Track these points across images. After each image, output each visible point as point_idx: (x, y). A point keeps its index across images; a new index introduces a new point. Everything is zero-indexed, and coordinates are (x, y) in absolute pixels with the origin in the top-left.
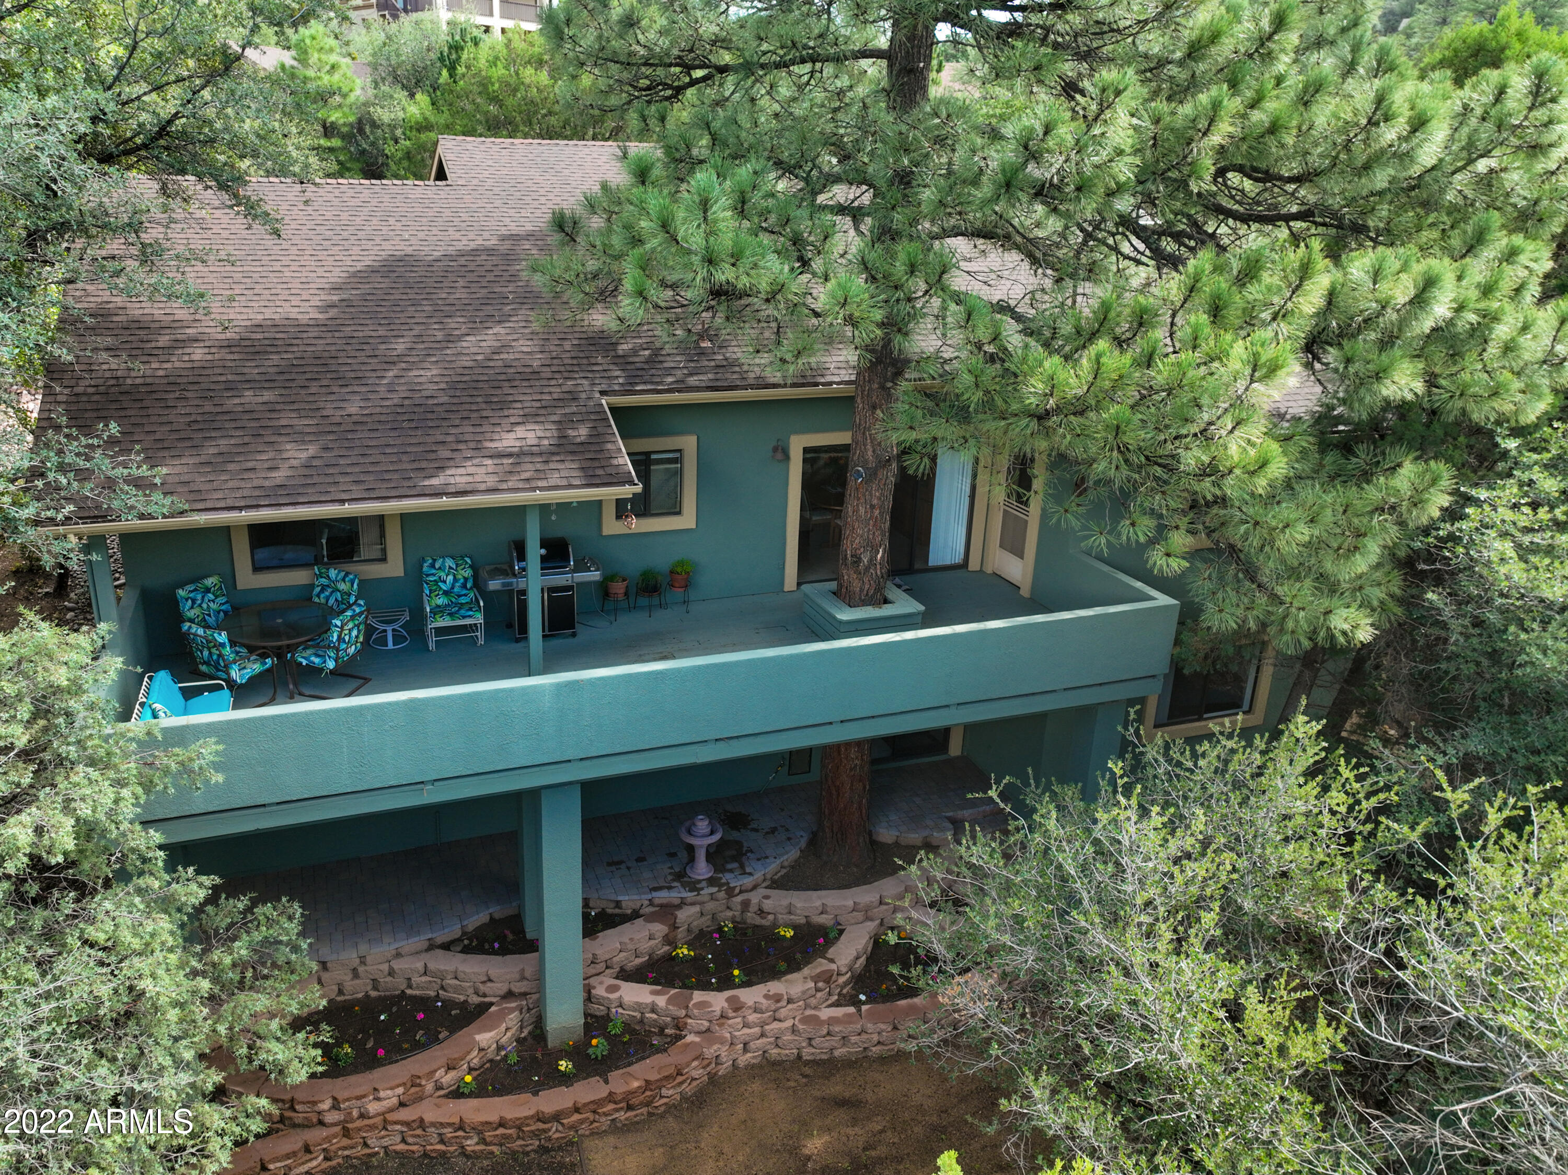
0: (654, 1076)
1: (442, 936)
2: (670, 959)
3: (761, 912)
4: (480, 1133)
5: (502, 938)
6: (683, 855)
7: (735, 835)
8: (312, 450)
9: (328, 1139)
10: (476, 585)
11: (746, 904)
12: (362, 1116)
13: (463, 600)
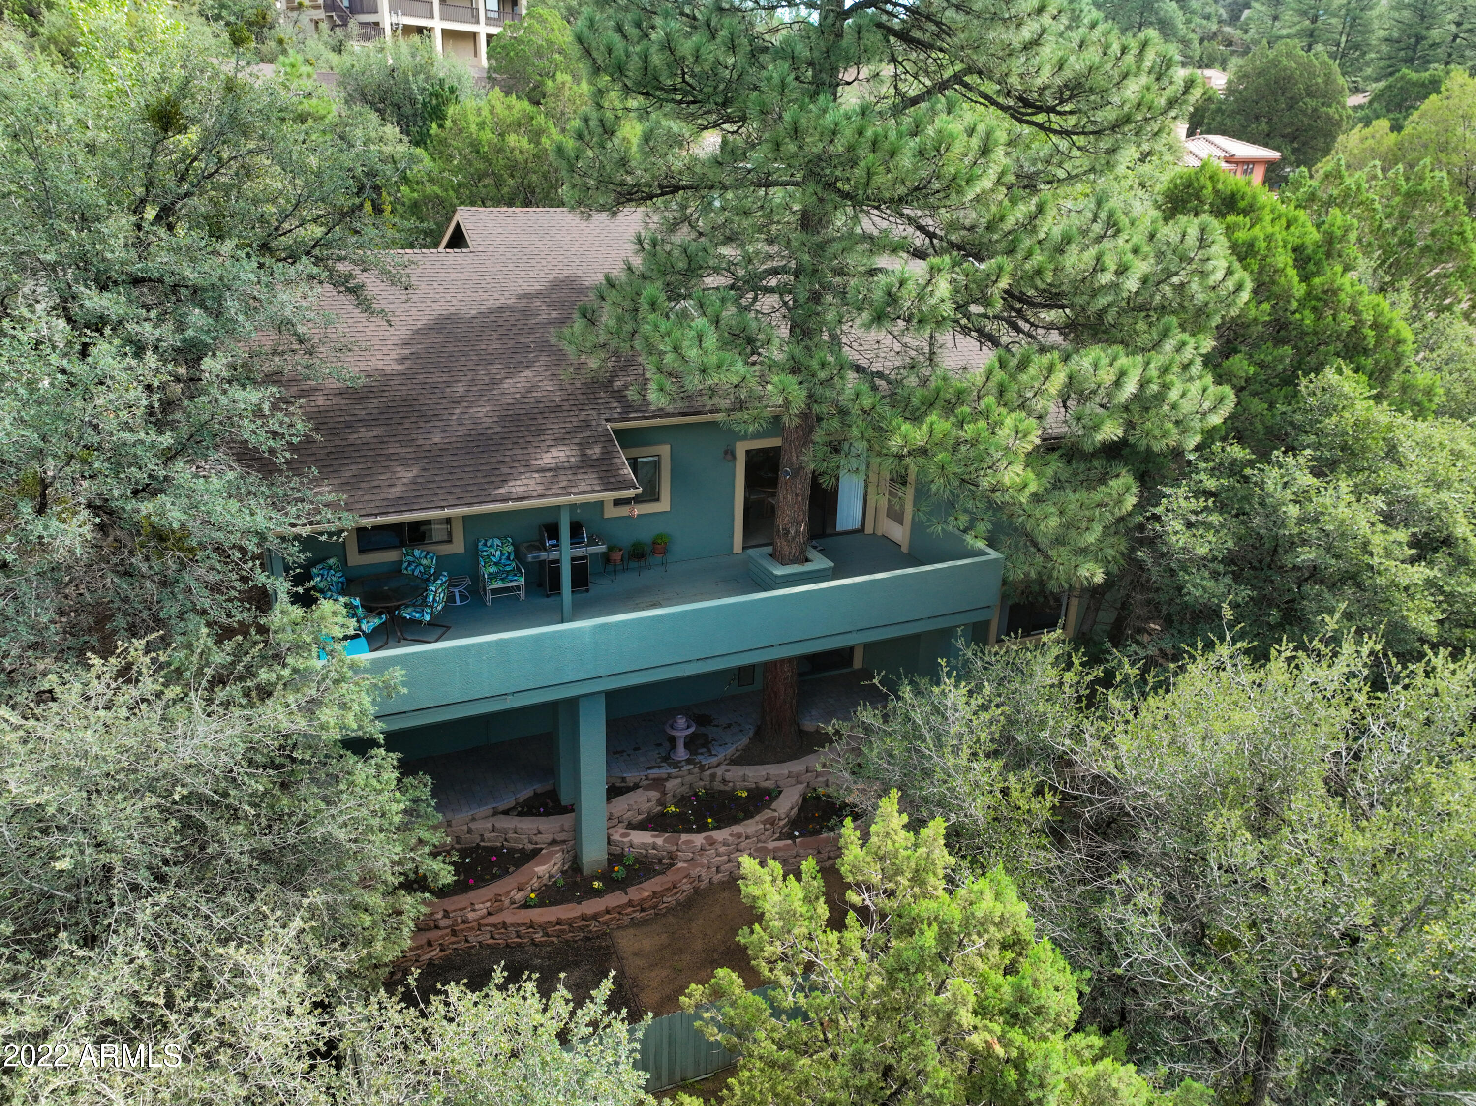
0: (658, 889)
1: (503, 806)
2: (663, 815)
3: (724, 781)
4: (544, 929)
5: (545, 806)
6: (667, 745)
7: (703, 730)
8: (415, 471)
9: (443, 937)
10: (516, 557)
11: (713, 776)
12: (464, 922)
13: (508, 568)
